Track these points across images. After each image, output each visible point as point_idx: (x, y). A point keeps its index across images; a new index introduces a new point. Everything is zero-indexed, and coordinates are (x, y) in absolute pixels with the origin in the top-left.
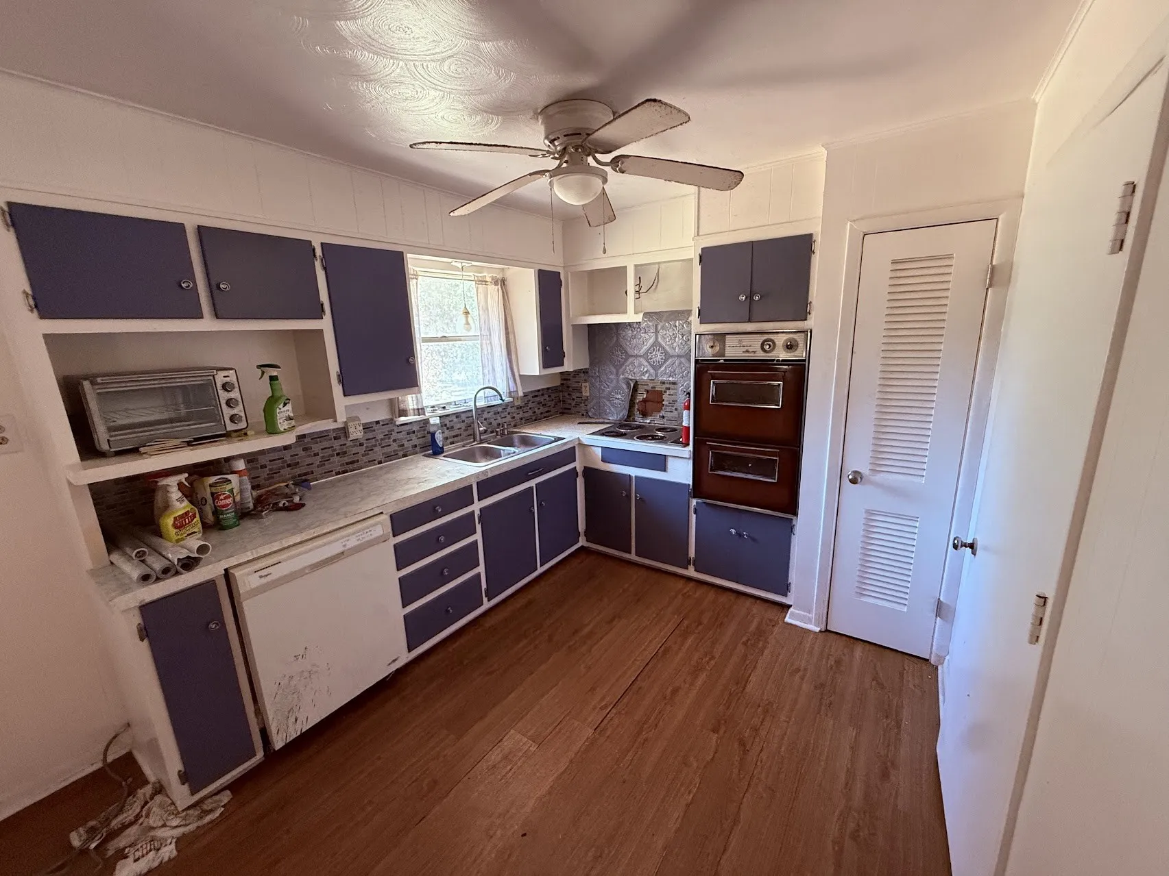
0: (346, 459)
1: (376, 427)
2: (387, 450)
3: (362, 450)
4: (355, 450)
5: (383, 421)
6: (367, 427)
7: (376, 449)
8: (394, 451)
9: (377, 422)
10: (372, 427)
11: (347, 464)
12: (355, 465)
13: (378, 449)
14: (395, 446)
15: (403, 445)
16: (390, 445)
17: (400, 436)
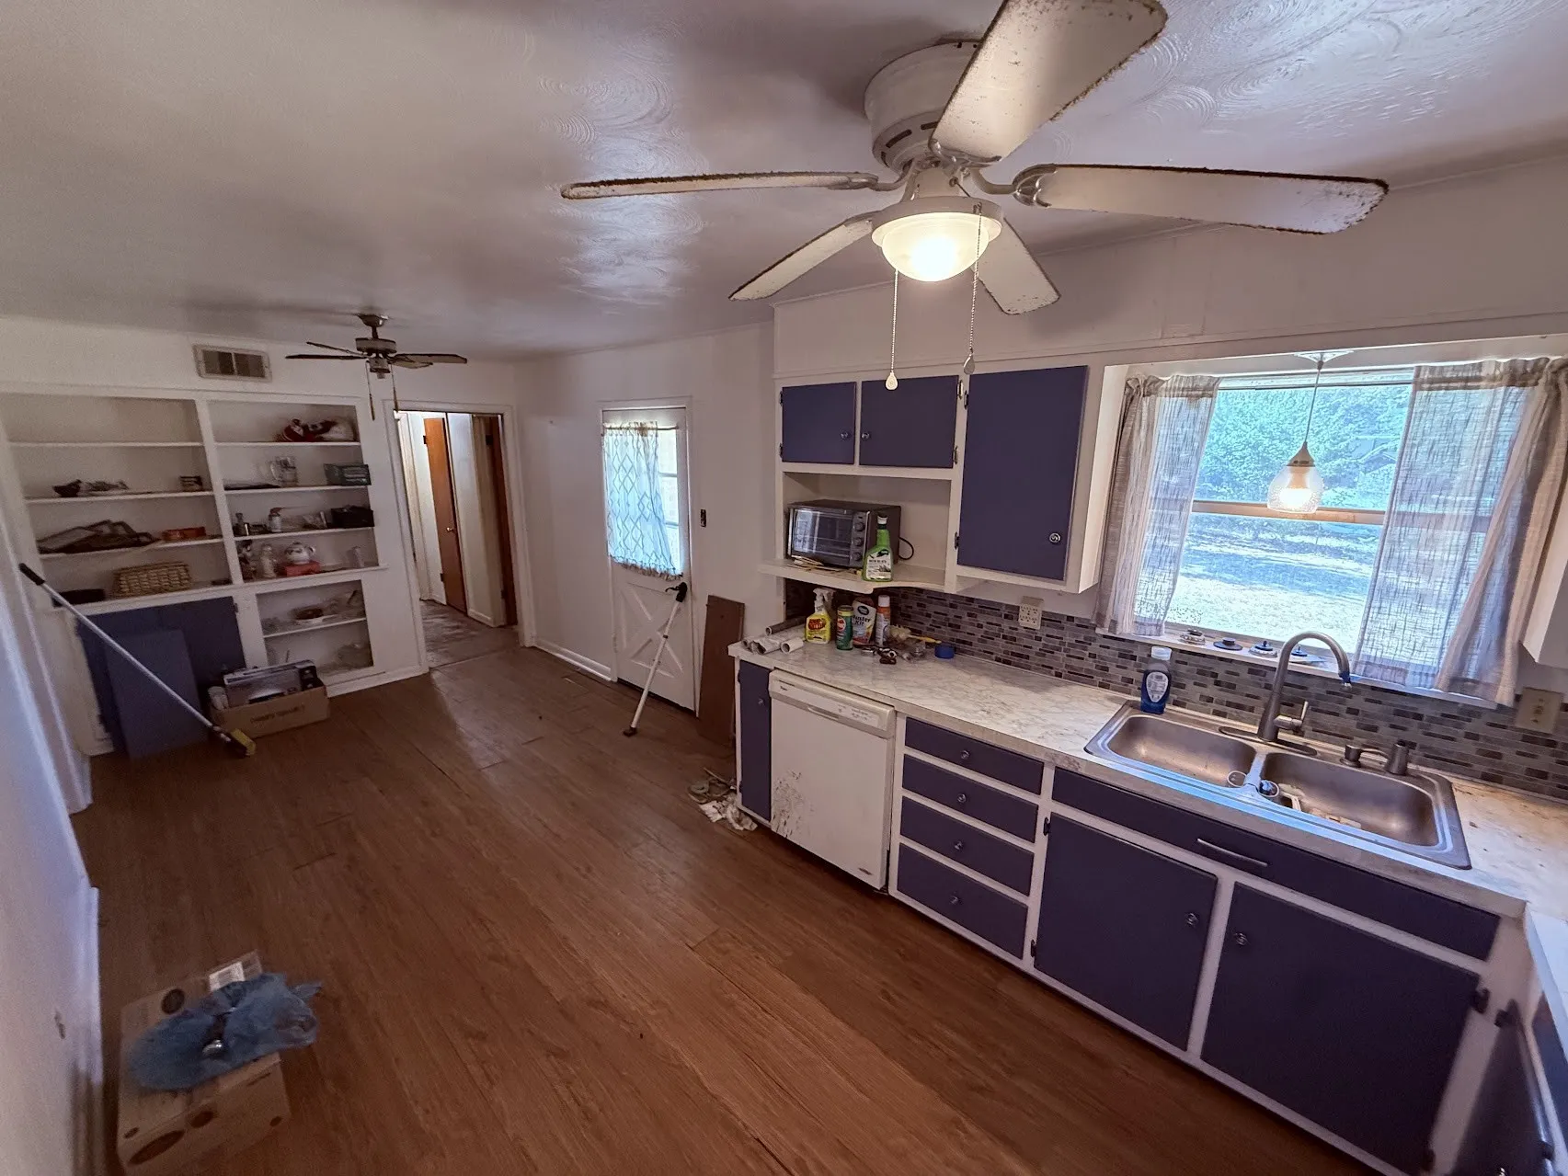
0: (1014, 649)
1: (1067, 625)
2: (1075, 662)
3: (1037, 646)
4: (1026, 641)
5: (1079, 619)
6: (1049, 619)
7: (1057, 654)
8: (1088, 670)
9: (1070, 619)
10: (1060, 622)
11: (1013, 654)
12: (1023, 661)
13: (1061, 655)
14: (1090, 664)
15: (1106, 669)
16: (1083, 659)
17: (1105, 653)
